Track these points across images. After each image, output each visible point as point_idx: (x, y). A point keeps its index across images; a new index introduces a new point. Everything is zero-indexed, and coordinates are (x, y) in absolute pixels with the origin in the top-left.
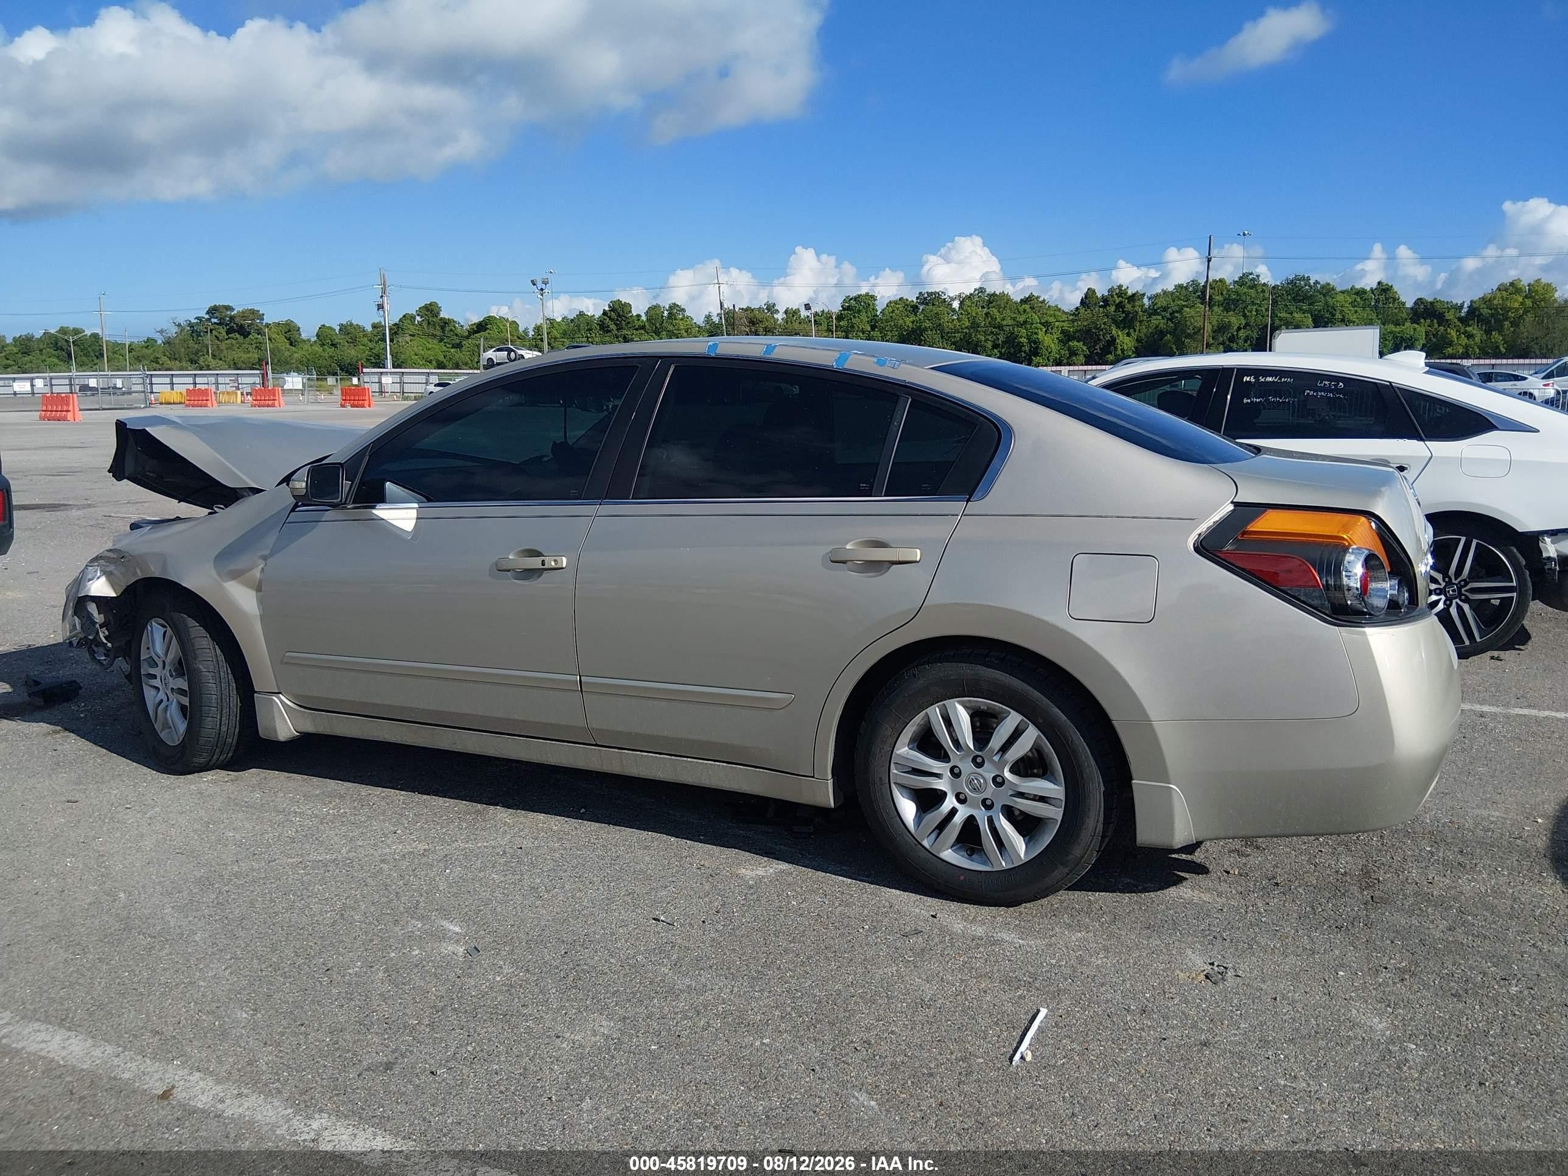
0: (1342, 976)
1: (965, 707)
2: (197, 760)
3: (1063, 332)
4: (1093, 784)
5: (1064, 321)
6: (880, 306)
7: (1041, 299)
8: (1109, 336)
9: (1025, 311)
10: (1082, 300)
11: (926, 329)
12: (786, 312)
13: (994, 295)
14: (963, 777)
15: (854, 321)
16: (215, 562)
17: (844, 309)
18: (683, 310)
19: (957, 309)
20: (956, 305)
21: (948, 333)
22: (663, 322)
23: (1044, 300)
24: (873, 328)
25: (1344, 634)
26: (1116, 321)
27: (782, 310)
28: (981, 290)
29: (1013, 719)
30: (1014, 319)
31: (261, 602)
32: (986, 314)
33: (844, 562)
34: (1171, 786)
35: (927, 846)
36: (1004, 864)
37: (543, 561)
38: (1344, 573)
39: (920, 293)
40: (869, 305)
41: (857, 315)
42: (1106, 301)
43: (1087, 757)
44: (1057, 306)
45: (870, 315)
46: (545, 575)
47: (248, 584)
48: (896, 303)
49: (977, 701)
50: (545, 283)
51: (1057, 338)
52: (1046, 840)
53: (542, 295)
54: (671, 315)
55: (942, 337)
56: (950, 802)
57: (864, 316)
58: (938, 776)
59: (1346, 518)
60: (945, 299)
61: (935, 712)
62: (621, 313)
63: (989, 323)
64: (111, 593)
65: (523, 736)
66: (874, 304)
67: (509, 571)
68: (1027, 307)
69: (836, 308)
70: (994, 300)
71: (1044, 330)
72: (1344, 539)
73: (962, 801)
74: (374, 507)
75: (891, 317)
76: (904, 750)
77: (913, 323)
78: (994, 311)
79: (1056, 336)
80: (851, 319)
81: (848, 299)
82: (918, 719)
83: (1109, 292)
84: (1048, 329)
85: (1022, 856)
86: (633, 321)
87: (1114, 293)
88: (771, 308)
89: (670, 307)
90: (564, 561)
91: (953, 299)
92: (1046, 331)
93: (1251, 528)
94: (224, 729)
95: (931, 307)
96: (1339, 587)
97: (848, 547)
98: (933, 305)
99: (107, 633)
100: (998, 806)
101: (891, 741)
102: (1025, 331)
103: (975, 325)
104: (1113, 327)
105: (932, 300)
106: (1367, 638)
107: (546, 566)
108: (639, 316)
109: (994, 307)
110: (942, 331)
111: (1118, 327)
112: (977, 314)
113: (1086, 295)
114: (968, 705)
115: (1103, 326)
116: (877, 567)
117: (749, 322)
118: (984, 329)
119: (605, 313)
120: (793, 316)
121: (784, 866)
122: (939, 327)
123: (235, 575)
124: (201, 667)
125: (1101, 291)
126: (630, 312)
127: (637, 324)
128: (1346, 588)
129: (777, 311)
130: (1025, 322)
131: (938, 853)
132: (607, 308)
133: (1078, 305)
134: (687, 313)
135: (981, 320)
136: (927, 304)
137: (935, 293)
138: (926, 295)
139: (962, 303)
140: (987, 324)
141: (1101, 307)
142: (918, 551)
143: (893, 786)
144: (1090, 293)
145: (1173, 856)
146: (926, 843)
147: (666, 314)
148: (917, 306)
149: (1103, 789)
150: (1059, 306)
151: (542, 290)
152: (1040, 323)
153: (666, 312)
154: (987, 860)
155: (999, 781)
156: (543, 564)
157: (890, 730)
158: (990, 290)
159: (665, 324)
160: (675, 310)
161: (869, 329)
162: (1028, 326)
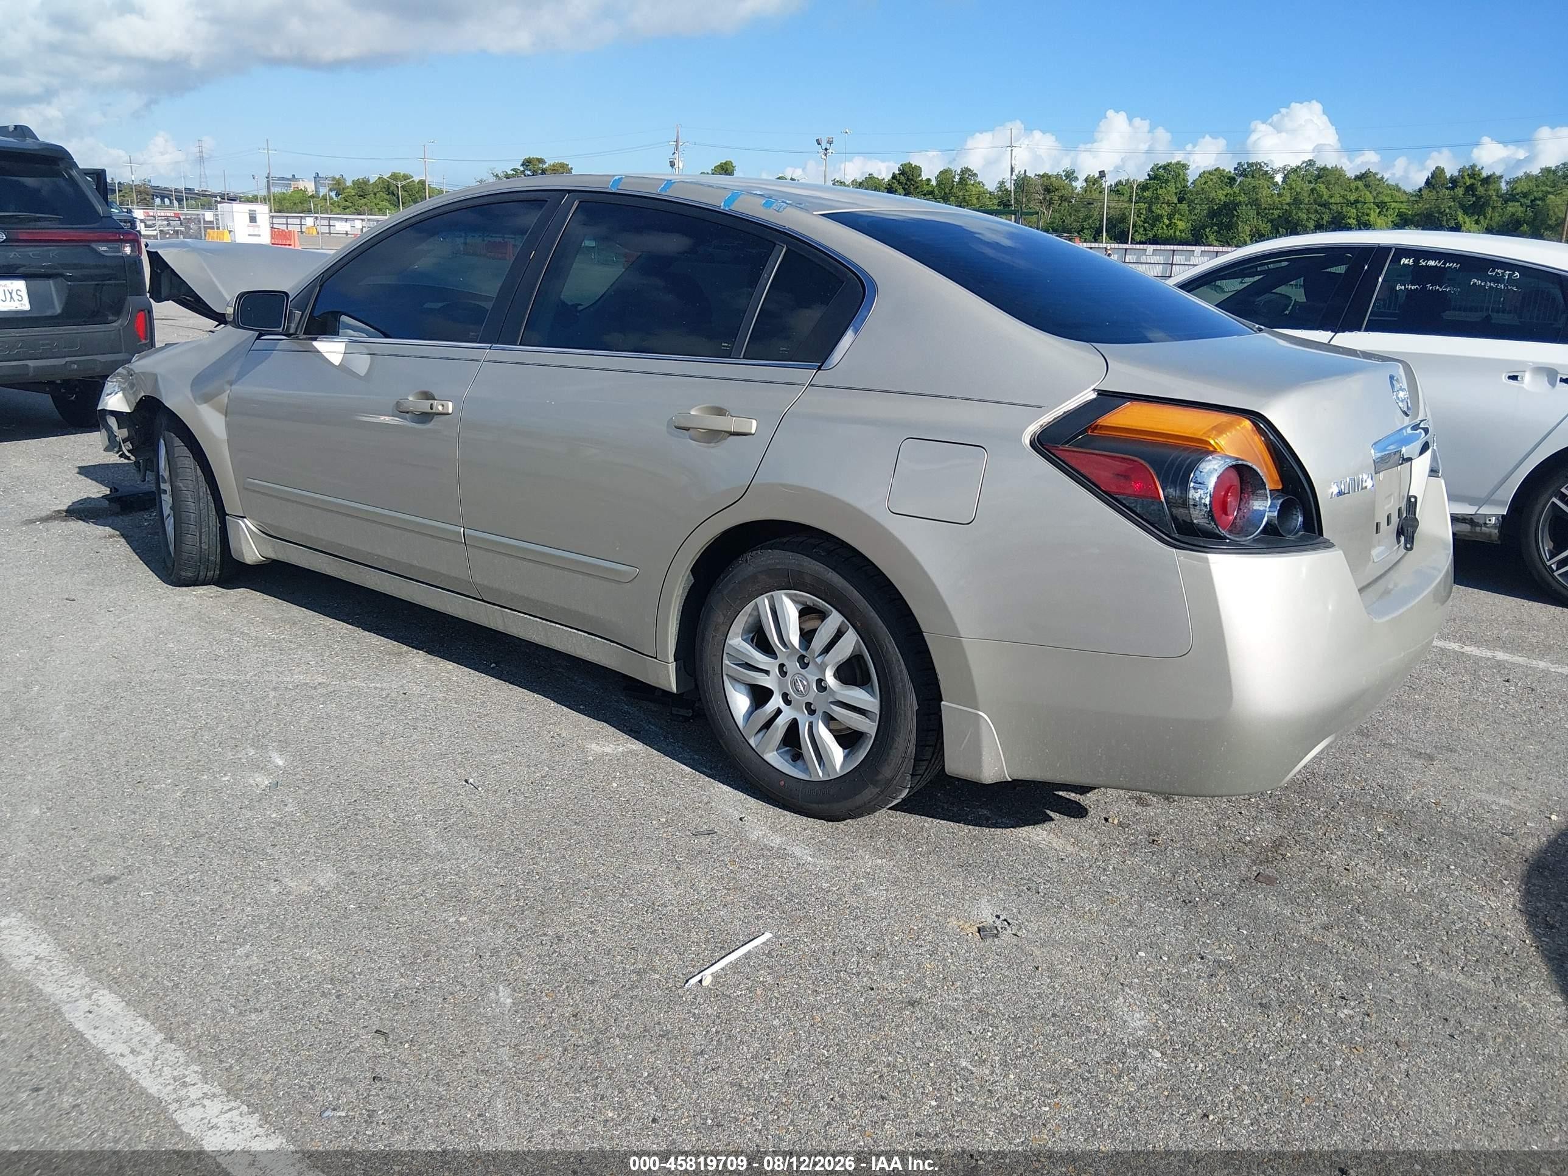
0: (1141, 957)
1: (794, 601)
2: (184, 574)
3: (1400, 215)
4: (905, 700)
5: (1402, 202)
6: (1192, 175)
7: (1379, 177)
8: (1453, 222)
9: (1357, 188)
10: (1428, 179)
11: (1239, 204)
12: (1086, 180)
13: (1325, 169)
14: (789, 677)
15: (1160, 192)
16: (192, 387)
17: (1151, 178)
18: (975, 175)
19: (1280, 183)
20: (1279, 178)
21: (1265, 209)
22: (952, 188)
23: (1382, 178)
24: (1180, 200)
25: (1181, 558)
26: (1464, 205)
27: (1082, 177)
28: (1311, 163)
29: (835, 619)
30: (1343, 197)
31: (228, 425)
32: (1312, 190)
33: (687, 429)
34: (981, 713)
35: (753, 745)
36: (821, 774)
37: (432, 404)
38: (1192, 484)
39: (1239, 164)
40: (1179, 175)
41: (1164, 185)
42: (1454, 181)
43: (901, 671)
44: (1397, 185)
45: (1179, 186)
46: (436, 418)
47: (219, 410)
48: (1210, 173)
49: (802, 596)
50: (830, 142)
51: (1392, 222)
52: (862, 755)
53: (826, 155)
54: (962, 180)
55: (1258, 214)
56: (776, 702)
57: (1172, 188)
58: (767, 672)
59: (1223, 418)
60: (1267, 171)
61: (764, 602)
62: (911, 177)
63: (1315, 200)
64: (126, 409)
65: (426, 584)
66: (1185, 174)
67: (407, 413)
68: (1360, 184)
69: (1142, 178)
70: (1324, 175)
71: (1378, 211)
72: (1210, 444)
73: (788, 702)
74: (315, 339)
75: (1203, 189)
76: (737, 642)
77: (1226, 196)
78: (1322, 188)
79: (1390, 219)
80: (1157, 190)
81: (1156, 168)
82: (749, 608)
83: (1459, 172)
84: (1382, 210)
85: (838, 767)
86: (922, 185)
87: (1466, 174)
88: (1070, 175)
89: (962, 171)
90: (450, 407)
91: (1276, 172)
92: (1380, 212)
93: (1101, 421)
94: (205, 547)
95: (1250, 179)
96: (1184, 503)
97: (693, 412)
98: (1253, 177)
99: (131, 447)
100: (819, 713)
101: (724, 628)
102: (1355, 211)
103: (1297, 202)
104: (1460, 213)
105: (1252, 172)
106: (1209, 566)
107: (434, 410)
108: (929, 180)
109: (1323, 183)
110: (1258, 206)
111: (1465, 212)
112: (1302, 189)
113: (1433, 175)
114: (794, 598)
115: (1447, 210)
116: (714, 436)
117: (1045, 190)
118: (1307, 207)
119: (894, 177)
120: (1094, 184)
121: (637, 746)
122: (1255, 203)
123: (207, 399)
124: (181, 485)
125: (1451, 170)
126: (920, 175)
127: (926, 188)
128: (1191, 502)
129: (1076, 179)
130: (1357, 201)
131: (763, 754)
132: (897, 172)
133: (1423, 184)
134: (979, 179)
135: (1305, 197)
136: (1246, 176)
137: (1256, 164)
138: (1246, 166)
139: (1285, 177)
140: (1312, 201)
141: (1447, 188)
142: (754, 423)
143: (725, 677)
144: (1438, 173)
145: (1060, 793)
146: (752, 742)
147: (957, 179)
148: (1234, 178)
149: (916, 707)
150: (1400, 185)
151: (826, 149)
152: (1374, 203)
153: (957, 177)
154: (806, 770)
155: (821, 685)
156: (432, 409)
157: (722, 617)
158: (1320, 164)
159: (954, 190)
160: (967, 173)
161: (1176, 201)
162: (1359, 206)
